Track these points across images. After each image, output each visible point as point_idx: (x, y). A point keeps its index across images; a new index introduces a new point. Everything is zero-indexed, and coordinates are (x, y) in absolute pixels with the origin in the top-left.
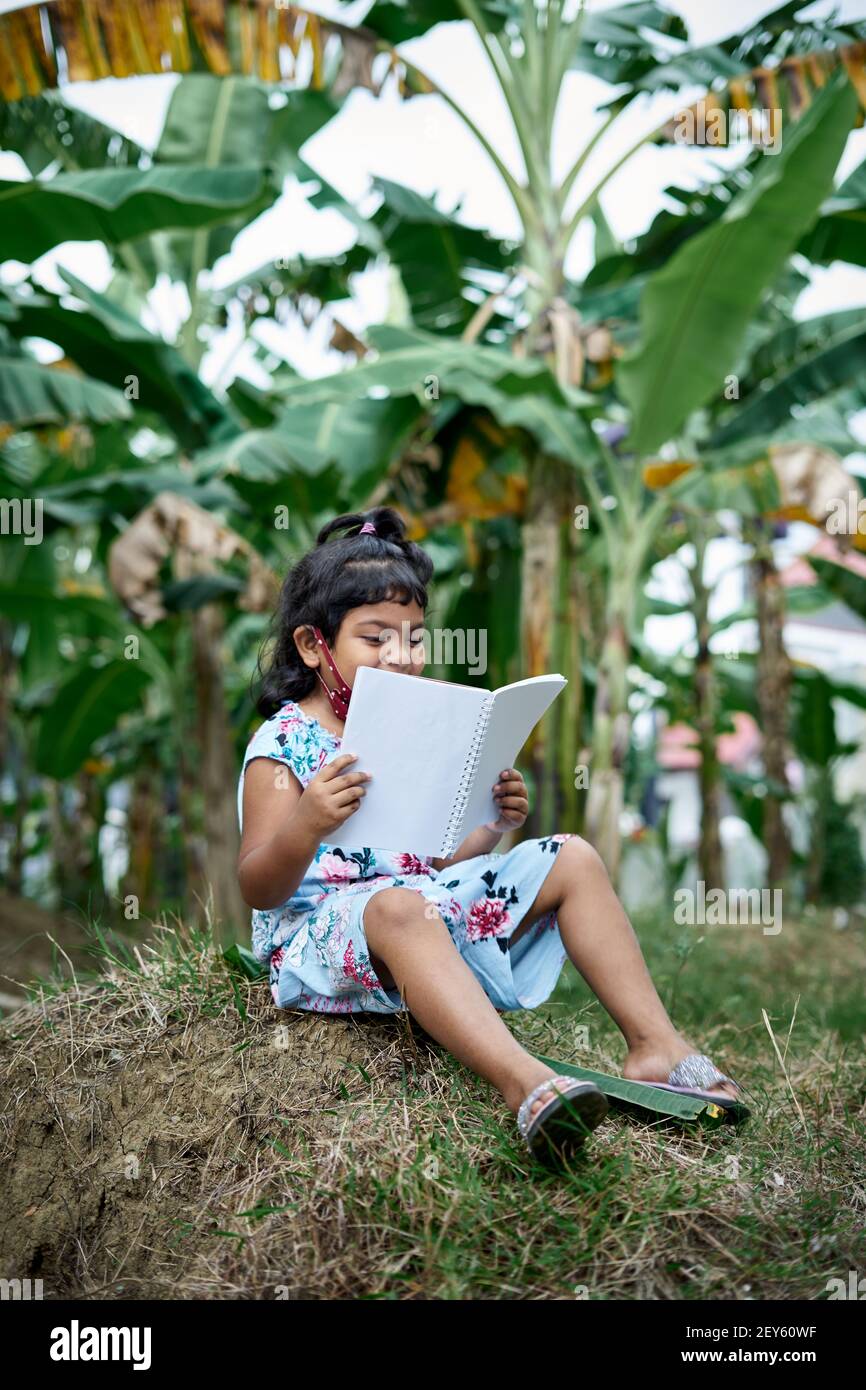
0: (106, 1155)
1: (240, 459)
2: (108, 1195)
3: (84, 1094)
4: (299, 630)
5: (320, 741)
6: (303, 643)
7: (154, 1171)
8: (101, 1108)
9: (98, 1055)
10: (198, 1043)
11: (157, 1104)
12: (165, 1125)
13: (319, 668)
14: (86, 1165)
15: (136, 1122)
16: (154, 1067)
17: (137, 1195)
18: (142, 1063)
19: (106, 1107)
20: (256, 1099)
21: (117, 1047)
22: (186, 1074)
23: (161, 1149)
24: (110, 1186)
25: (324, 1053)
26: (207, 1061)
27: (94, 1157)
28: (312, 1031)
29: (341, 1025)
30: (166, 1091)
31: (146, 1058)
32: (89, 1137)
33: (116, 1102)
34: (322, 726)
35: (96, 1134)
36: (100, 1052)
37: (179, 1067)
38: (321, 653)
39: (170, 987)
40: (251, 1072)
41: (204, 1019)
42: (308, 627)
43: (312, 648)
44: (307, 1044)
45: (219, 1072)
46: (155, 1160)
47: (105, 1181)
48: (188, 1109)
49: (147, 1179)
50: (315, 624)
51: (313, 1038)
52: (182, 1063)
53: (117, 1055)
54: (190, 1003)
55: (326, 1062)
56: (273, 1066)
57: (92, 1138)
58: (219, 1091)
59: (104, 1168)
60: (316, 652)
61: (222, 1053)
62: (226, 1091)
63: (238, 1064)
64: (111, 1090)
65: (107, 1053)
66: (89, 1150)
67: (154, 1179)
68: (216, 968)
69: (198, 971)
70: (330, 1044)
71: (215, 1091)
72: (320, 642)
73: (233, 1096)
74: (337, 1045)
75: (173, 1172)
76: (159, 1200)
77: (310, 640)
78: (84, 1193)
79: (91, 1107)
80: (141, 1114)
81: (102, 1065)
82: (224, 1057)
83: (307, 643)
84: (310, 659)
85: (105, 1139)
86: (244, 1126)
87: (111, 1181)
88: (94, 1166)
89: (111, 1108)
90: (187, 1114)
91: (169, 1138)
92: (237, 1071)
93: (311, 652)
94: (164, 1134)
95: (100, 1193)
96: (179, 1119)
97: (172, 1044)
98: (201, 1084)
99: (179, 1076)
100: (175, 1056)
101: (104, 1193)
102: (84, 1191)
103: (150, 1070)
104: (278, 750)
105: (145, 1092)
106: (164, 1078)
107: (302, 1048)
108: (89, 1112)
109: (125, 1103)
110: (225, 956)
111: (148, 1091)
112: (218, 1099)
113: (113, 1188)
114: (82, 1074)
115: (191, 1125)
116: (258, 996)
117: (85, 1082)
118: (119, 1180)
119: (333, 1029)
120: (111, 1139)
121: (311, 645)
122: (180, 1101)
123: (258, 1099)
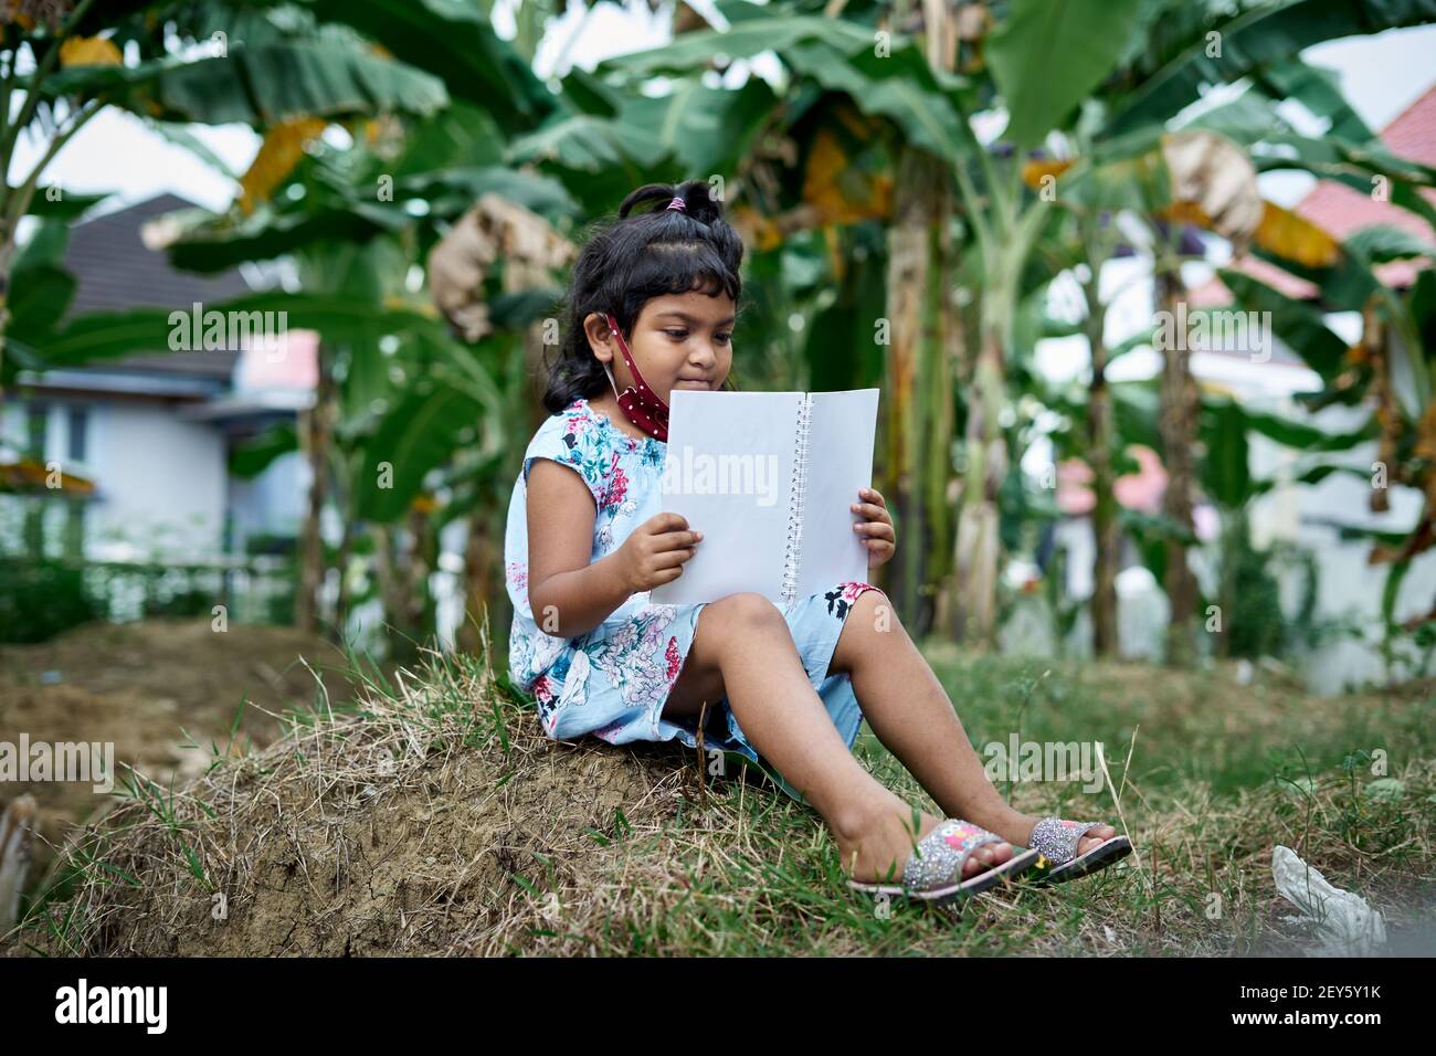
0: (352, 899)
1: (560, 144)
2: (353, 944)
3: (331, 832)
4: (589, 318)
5: (611, 442)
6: (594, 334)
7: (403, 917)
8: (349, 847)
9: (350, 791)
10: (460, 777)
11: (411, 843)
12: (417, 867)
13: (611, 363)
14: (331, 910)
15: (387, 864)
16: (411, 802)
17: (385, 943)
18: (396, 799)
19: (354, 847)
20: (519, 838)
21: (372, 782)
22: (445, 811)
23: (412, 893)
24: (355, 934)
25: (598, 789)
26: (469, 796)
27: (339, 902)
28: (585, 764)
29: (618, 758)
30: (422, 830)
31: (400, 793)
32: (334, 880)
33: (366, 842)
34: (613, 426)
35: (342, 877)
36: (352, 787)
37: (438, 804)
38: (615, 345)
39: (434, 715)
40: (515, 809)
41: (468, 749)
42: (601, 315)
43: (605, 339)
44: (580, 778)
45: (481, 809)
46: (405, 904)
47: (350, 928)
48: (446, 850)
49: (396, 926)
50: (609, 312)
51: (586, 771)
52: (441, 799)
53: (369, 790)
54: (453, 733)
55: (600, 798)
56: (541, 802)
57: (337, 882)
58: (480, 830)
59: (350, 913)
60: (608, 344)
61: (486, 788)
62: (488, 829)
63: (502, 801)
64: (361, 828)
65: (360, 788)
66: (335, 895)
67: (404, 926)
68: (489, 697)
69: (467, 700)
70: (606, 778)
71: (476, 830)
72: (615, 332)
73: (494, 836)
74: (613, 780)
75: (424, 919)
76: (406, 949)
77: (603, 331)
78: (327, 941)
79: (338, 846)
80: (393, 855)
81: (354, 802)
82: (487, 792)
83: (598, 334)
84: (602, 351)
85: (352, 882)
86: (504, 868)
87: (357, 927)
88: (339, 912)
89: (360, 848)
90: (444, 856)
91: (422, 881)
92: (500, 806)
93: (602, 343)
94: (416, 877)
95: (344, 941)
96: (434, 860)
97: (429, 778)
98: (461, 822)
99: (437, 814)
100: (434, 791)
101: (349, 942)
102: (327, 938)
103: (404, 807)
104: (566, 453)
105: (399, 830)
106: (421, 815)
107: (574, 782)
108: (335, 852)
109: (375, 842)
110: (497, 683)
111: (402, 830)
112: (479, 838)
113: (358, 936)
114: (331, 811)
115: (448, 868)
116: (531, 726)
117: (333, 820)
118: (364, 927)
119: (610, 760)
120: (359, 882)
121: (603, 334)
122: (437, 841)
123: (522, 839)
